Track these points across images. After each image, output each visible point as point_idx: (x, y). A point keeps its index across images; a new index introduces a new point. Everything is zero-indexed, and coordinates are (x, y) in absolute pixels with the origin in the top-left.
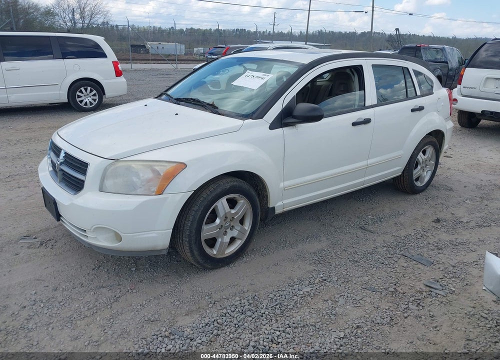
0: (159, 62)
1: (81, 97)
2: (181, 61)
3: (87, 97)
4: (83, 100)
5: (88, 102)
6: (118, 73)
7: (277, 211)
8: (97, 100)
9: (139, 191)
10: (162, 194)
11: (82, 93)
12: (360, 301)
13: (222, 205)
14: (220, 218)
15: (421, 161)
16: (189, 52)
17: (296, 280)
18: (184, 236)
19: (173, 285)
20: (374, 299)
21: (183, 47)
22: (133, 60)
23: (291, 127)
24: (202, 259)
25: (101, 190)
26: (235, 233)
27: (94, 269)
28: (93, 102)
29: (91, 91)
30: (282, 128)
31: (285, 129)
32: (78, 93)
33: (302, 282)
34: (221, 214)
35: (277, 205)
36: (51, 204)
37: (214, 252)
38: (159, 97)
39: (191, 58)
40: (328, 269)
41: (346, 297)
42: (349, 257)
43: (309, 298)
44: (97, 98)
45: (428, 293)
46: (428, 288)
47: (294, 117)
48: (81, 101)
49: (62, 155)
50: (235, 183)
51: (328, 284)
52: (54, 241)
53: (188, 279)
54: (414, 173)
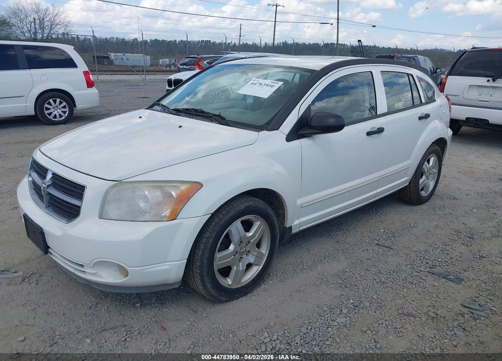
0: (126, 73)
1: (50, 109)
2: (149, 72)
3: (57, 110)
4: (51, 113)
5: (57, 114)
6: (90, 84)
7: (294, 231)
8: (67, 112)
9: (147, 217)
10: (175, 219)
11: (51, 105)
12: (402, 330)
13: (236, 228)
14: (235, 244)
15: (426, 170)
16: (154, 64)
17: (325, 308)
18: (194, 267)
19: (188, 323)
20: (415, 326)
21: (148, 58)
22: (99, 71)
23: (308, 138)
24: (216, 292)
25: (101, 217)
26: (251, 259)
27: (91, 307)
28: (62, 114)
29: (60, 103)
30: (299, 139)
31: (302, 140)
32: (46, 105)
33: (333, 311)
34: (235, 239)
35: (294, 224)
36: (36, 233)
37: (229, 282)
38: (150, 107)
39: (157, 69)
40: (357, 294)
41: (384, 325)
42: (375, 278)
43: (345, 330)
44: (67, 109)
45: (469, 316)
46: (468, 309)
47: (311, 127)
48: (50, 114)
49: (49, 176)
50: (250, 203)
51: (361, 311)
52: (38, 275)
53: (204, 315)
54: (420, 183)
